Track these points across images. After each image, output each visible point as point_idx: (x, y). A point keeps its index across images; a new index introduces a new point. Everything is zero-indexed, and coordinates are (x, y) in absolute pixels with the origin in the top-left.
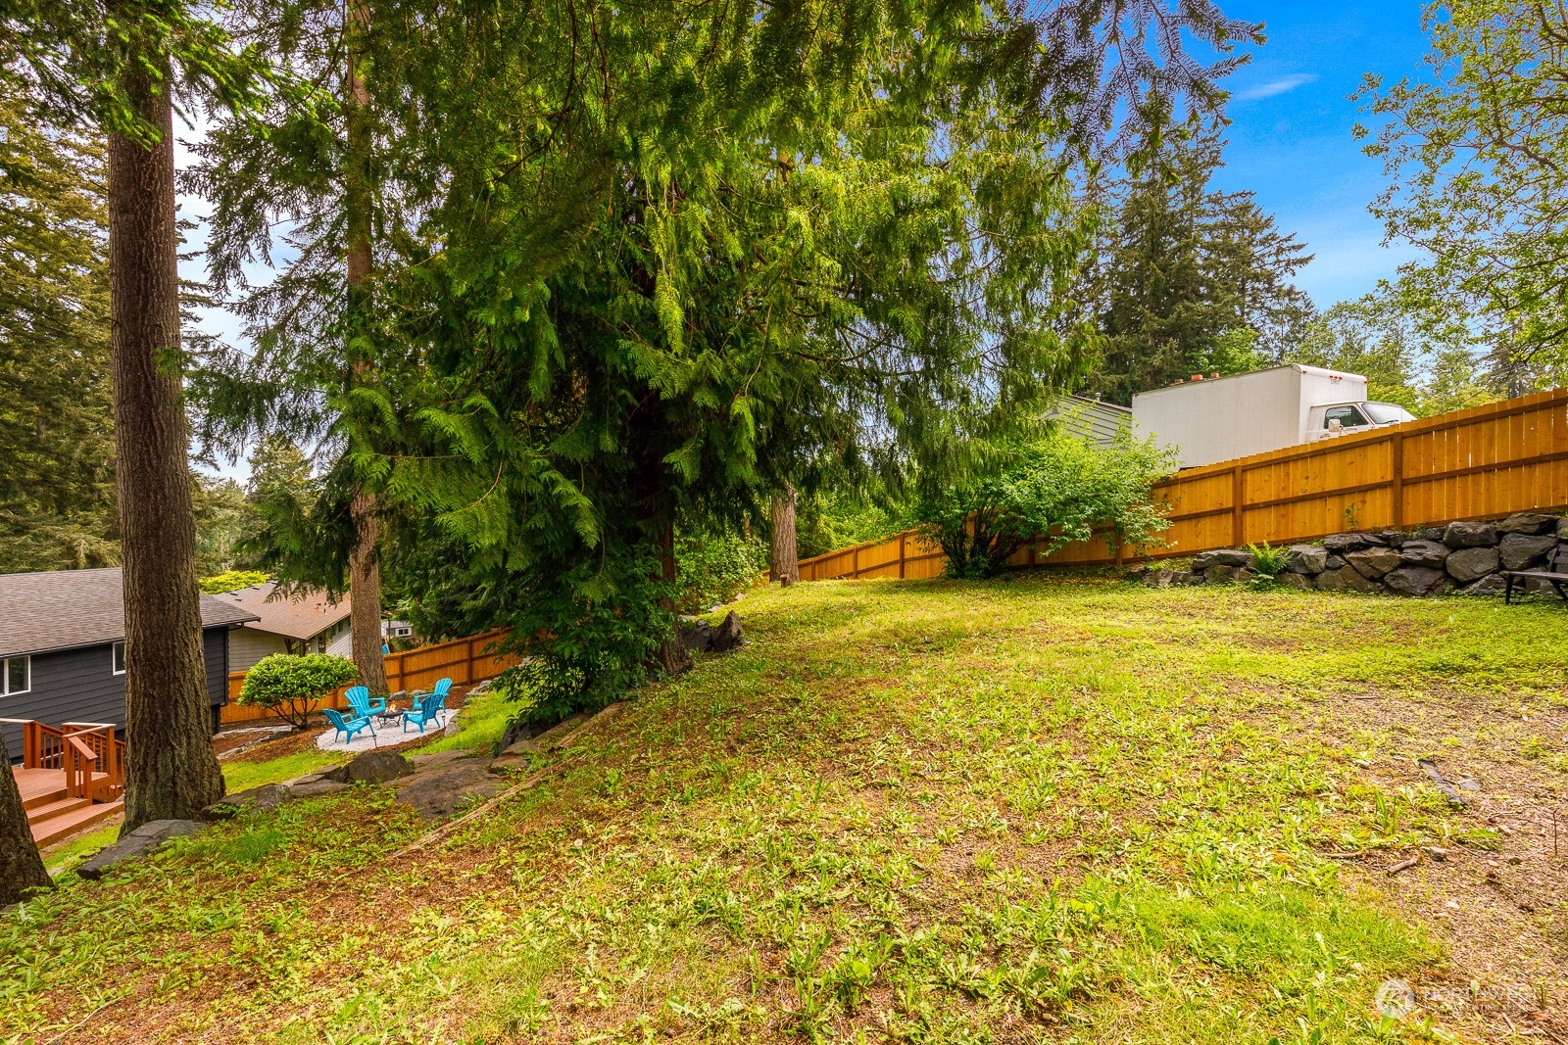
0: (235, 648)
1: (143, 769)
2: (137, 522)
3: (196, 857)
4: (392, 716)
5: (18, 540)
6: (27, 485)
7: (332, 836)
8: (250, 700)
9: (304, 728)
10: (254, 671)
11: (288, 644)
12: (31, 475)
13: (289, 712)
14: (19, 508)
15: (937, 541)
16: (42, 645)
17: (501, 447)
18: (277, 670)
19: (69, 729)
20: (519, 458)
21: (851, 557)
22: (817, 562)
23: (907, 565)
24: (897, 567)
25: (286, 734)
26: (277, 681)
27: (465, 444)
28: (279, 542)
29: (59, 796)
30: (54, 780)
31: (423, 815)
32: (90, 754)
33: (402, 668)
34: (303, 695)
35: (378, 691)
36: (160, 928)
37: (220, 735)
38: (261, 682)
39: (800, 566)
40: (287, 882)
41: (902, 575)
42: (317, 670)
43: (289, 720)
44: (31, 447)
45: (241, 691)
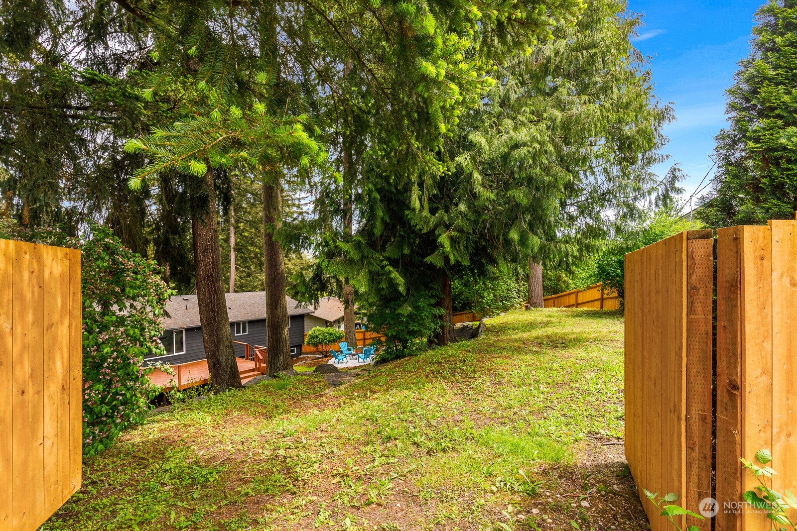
0: (307, 322)
1: (271, 363)
2: (269, 278)
3: (267, 386)
4: (354, 355)
5: (248, 279)
6: (251, 259)
7: (301, 386)
8: (309, 344)
9: (326, 356)
10: (310, 332)
11: (326, 323)
12: (252, 255)
13: (321, 350)
14: (248, 267)
15: (614, 290)
16: (250, 318)
17: (365, 254)
18: (318, 333)
19: (256, 348)
20: (372, 258)
21: (574, 295)
22: (556, 298)
23: (605, 301)
24: (599, 302)
25: (320, 358)
26: (317, 337)
27: (352, 254)
28: (299, 288)
29: (253, 370)
30: (251, 365)
31: (329, 385)
32: (261, 357)
33: (364, 336)
34: (325, 343)
35: (352, 344)
36: (252, 401)
37: (302, 356)
38: (312, 337)
39: (545, 300)
40: (285, 396)
41: (602, 307)
42: (331, 334)
43: (321, 353)
44: (252, 244)
45: (306, 340)
